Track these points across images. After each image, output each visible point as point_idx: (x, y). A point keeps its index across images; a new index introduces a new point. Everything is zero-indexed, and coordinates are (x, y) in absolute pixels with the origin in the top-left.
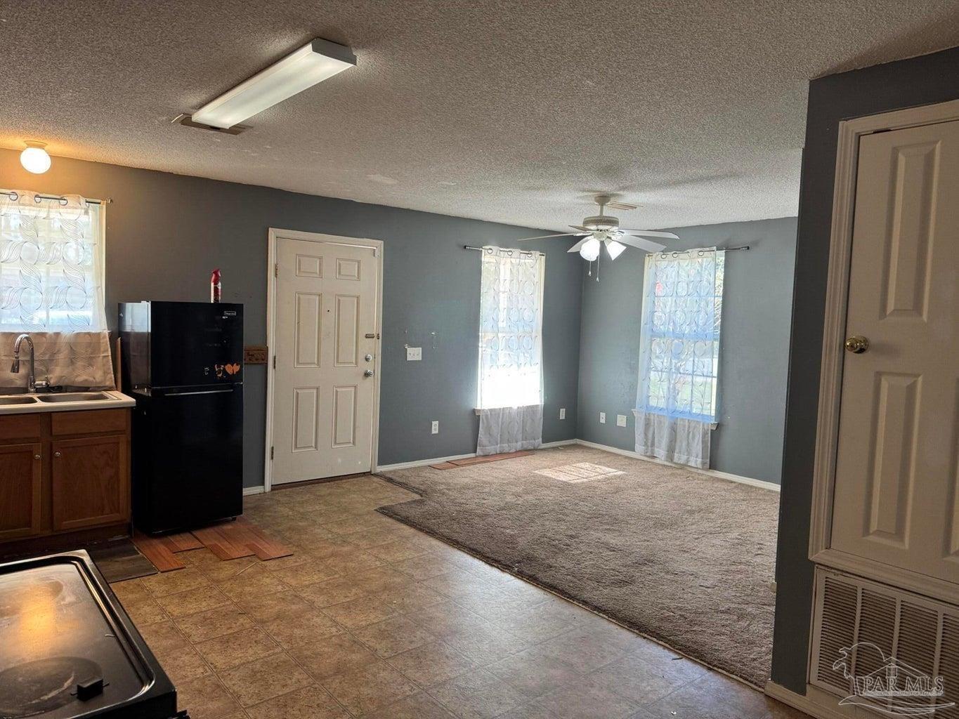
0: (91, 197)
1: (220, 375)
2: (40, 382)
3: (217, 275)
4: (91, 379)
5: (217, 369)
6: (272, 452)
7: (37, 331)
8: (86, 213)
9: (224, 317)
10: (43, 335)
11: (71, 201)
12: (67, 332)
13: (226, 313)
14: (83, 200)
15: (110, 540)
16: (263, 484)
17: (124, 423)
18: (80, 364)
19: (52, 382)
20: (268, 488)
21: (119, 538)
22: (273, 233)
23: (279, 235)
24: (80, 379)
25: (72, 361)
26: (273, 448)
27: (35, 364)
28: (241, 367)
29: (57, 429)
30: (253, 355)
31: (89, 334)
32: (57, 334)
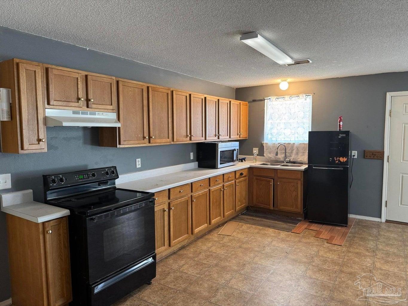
0: (307, 93)
1: (337, 162)
2: (288, 160)
3: (341, 119)
4: (303, 160)
5: (335, 159)
6: (386, 204)
7: (288, 143)
8: (306, 100)
9: (339, 137)
10: (289, 144)
11: (301, 96)
12: (297, 143)
13: (340, 135)
14: (304, 95)
15: (297, 218)
16: (380, 217)
17: (300, 176)
18: (300, 154)
19: (292, 160)
20: (383, 220)
21: (300, 219)
22: (389, 95)
23: (392, 95)
24: (299, 160)
25: (297, 153)
26: (386, 202)
27: (287, 154)
28: (348, 159)
29: (279, 175)
30: (375, 155)
31: (304, 144)
32: (294, 144)
